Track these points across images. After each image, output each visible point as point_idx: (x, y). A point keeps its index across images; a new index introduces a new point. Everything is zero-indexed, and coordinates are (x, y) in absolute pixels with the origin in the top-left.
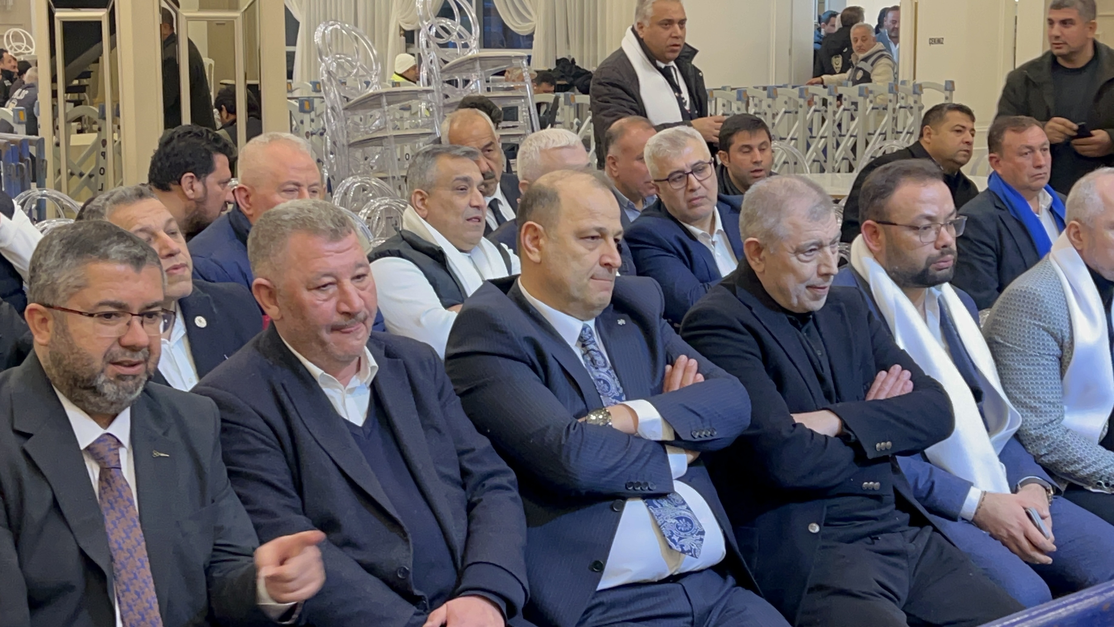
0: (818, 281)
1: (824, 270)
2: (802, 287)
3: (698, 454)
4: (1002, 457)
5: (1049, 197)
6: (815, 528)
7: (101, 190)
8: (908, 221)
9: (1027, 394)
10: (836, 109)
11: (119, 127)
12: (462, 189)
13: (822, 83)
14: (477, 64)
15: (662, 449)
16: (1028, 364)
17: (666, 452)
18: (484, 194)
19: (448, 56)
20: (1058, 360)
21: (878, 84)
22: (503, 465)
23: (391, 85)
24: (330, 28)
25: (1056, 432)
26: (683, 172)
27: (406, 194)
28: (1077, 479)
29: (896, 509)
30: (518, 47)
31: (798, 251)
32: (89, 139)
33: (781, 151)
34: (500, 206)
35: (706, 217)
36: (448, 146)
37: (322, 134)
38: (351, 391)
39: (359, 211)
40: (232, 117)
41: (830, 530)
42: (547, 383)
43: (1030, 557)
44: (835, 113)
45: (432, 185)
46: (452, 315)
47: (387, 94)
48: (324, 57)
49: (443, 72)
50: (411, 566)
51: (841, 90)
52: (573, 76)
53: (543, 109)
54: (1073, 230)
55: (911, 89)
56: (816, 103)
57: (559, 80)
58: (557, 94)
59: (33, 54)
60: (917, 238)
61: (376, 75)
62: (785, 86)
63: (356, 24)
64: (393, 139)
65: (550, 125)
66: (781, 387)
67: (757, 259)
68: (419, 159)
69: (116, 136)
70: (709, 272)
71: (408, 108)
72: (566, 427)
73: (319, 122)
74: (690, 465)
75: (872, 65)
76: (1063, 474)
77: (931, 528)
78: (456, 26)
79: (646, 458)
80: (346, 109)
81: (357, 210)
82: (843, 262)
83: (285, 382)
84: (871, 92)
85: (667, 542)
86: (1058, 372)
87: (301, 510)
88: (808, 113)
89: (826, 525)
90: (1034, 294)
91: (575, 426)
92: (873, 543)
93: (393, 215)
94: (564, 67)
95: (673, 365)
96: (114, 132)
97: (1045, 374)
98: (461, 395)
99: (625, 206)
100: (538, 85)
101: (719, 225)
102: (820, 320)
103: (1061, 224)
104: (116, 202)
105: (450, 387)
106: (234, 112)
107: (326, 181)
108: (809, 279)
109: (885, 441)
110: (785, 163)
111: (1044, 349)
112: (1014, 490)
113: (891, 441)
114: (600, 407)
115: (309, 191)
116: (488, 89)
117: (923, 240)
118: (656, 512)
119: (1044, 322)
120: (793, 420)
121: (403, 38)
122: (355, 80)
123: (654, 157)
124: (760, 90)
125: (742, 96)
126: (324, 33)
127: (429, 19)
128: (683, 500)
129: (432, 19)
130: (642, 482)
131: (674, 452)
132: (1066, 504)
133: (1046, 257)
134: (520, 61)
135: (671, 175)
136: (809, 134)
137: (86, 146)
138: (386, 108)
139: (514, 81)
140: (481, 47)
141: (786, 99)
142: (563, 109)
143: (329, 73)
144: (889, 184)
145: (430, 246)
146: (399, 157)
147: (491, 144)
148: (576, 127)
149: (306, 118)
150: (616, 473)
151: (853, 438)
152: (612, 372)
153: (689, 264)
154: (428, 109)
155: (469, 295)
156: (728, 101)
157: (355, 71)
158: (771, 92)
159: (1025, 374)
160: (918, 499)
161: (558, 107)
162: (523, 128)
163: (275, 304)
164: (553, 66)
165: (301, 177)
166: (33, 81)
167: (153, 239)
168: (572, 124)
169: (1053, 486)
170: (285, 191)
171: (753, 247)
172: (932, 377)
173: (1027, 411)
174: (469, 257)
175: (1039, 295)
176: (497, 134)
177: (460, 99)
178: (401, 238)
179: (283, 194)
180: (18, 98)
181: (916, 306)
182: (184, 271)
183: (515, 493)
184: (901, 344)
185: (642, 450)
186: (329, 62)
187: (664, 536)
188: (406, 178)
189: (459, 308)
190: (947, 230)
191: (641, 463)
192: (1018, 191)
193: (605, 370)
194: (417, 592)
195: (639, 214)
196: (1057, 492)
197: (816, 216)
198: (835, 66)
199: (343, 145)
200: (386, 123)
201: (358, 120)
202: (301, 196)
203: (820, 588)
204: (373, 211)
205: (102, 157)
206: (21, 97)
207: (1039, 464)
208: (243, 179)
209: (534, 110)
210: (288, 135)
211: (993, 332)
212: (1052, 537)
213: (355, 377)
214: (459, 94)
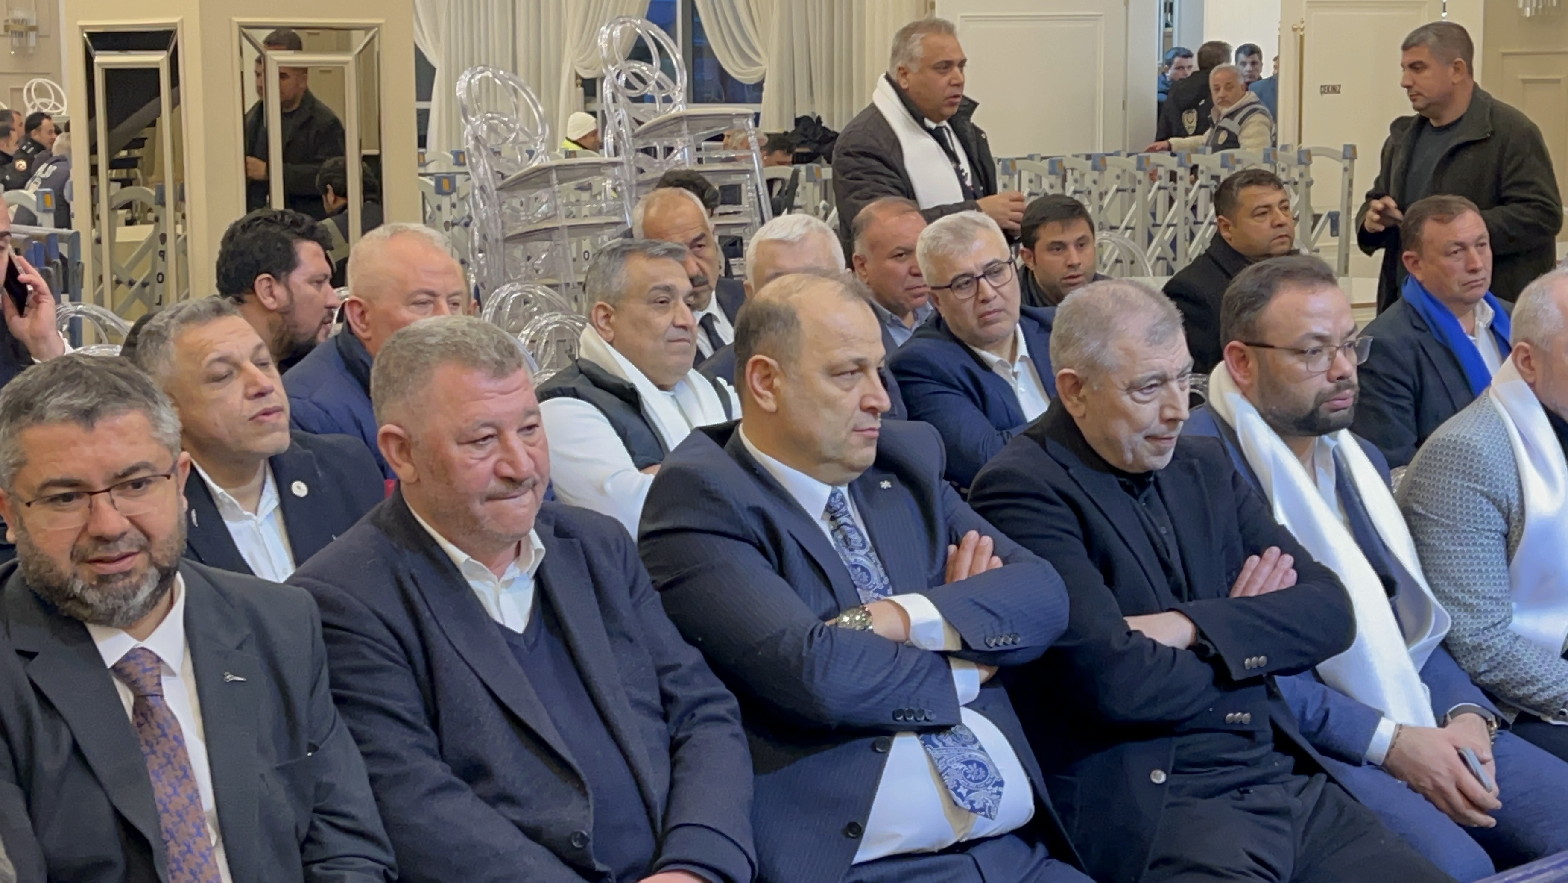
0: (1160, 428)
1: (1169, 413)
2: (1139, 438)
3: (995, 669)
4: (1425, 675)
5: (1490, 311)
6: (1160, 777)
7: (159, 304)
8: (1290, 342)
9: (1459, 586)
10: (1189, 186)
11: (184, 217)
12: (662, 302)
13: (1169, 148)
14: (684, 126)
15: (945, 664)
16: (1461, 545)
17: (949, 667)
18: (692, 307)
19: (643, 114)
20: (1502, 538)
21: (1248, 150)
22: (721, 688)
23: (563, 156)
24: (478, 76)
25: (1500, 641)
26: (971, 275)
27: (585, 307)
28: (1532, 707)
29: (1275, 749)
30: (742, 101)
31: (1132, 387)
32: (142, 232)
33: (1111, 247)
34: (716, 324)
35: (1004, 338)
36: (643, 241)
37: (467, 225)
38: (508, 584)
39: (519, 331)
40: (341, 202)
41: (1178, 779)
42: (782, 571)
43: (1464, 817)
44: (1187, 191)
45: (619, 297)
46: (648, 478)
47: (558, 167)
48: (469, 117)
49: (636, 136)
50: (591, 830)
51: (1195, 159)
52: (819, 142)
53: (777, 187)
54: (1522, 355)
55: (1296, 156)
56: (1160, 178)
57: (798, 146)
58: (797, 166)
59: (64, 114)
60: (1302, 367)
61: (542, 142)
62: (1117, 154)
63: (515, 71)
64: (566, 231)
65: (786, 211)
66: (1110, 581)
67: (1074, 399)
68: (603, 259)
69: (179, 228)
70: (1009, 416)
71: (587, 188)
72: (808, 634)
73: (463, 206)
74: (983, 686)
75: (1240, 123)
76: (1511, 699)
77: (1324, 777)
78: (654, 72)
79: (921, 675)
80: (499, 189)
81: (517, 331)
82: (1196, 400)
83: (414, 571)
84: (1239, 161)
85: (950, 796)
86: (1502, 555)
87: (436, 751)
88: (1150, 191)
89: (1175, 772)
90: (1468, 445)
91: (821, 630)
92: (1242, 799)
93: (566, 337)
94: (805, 129)
95: (958, 545)
96: (176, 223)
97: (1484, 558)
98: (663, 589)
99: (889, 321)
100: (770, 154)
101: (1023, 350)
102: (1165, 484)
103: (1504, 347)
104: (185, 321)
105: (645, 578)
106: (345, 195)
107: (472, 290)
108: (1148, 427)
109: (1258, 656)
110: (1118, 261)
111: (1483, 522)
112: (1442, 723)
113: (1265, 655)
114: (857, 604)
115: (448, 302)
116: (700, 161)
117: (1311, 368)
118: (936, 754)
119: (1483, 484)
120: (1128, 627)
121: (581, 90)
122: (513, 148)
123: (930, 255)
124: (1082, 159)
125: (1058, 168)
126: (469, 82)
127: (616, 63)
128: (974, 736)
129: (622, 63)
130: (916, 710)
131: (961, 667)
132: (1514, 742)
133: (1484, 393)
134: (745, 121)
135: (955, 279)
136: (1152, 221)
137: (138, 243)
138: (556, 187)
139: (735, 148)
140: (688, 101)
141: (1119, 172)
142: (804, 188)
143: (477, 138)
144: (1263, 291)
145: (617, 382)
146: (574, 255)
147: (703, 236)
148: (822, 213)
149: (445, 202)
150: (879, 697)
151: (1212, 651)
152: (873, 554)
153: (980, 402)
154: (614, 190)
155: (672, 448)
156: (1037, 175)
157: (513, 135)
158: (1098, 162)
159: (1456, 557)
160: (1306, 735)
161: (797, 185)
162: (749, 214)
163: (409, 459)
164: (790, 128)
165: (436, 284)
166: (63, 152)
167: (235, 372)
168: (817, 209)
169: (1497, 716)
170: (415, 303)
171: (1069, 382)
172: (1324, 564)
173: (1459, 610)
174: (673, 397)
175: (1475, 447)
176: (711, 223)
177: (661, 174)
178: (577, 371)
179: (413, 307)
180: (43, 176)
181: (1303, 462)
182: (279, 417)
183: (737, 727)
184: (1281, 517)
185: (916, 665)
186: (477, 124)
187: (947, 787)
188: (584, 285)
189: (657, 468)
190: (1345, 355)
191: (914, 684)
192: (1444, 303)
193: (863, 552)
194: (599, 867)
195: (910, 334)
196: (1503, 725)
197: (1157, 338)
198: (1187, 125)
199: (497, 241)
200: (556, 208)
201: (518, 206)
202: (437, 310)
203: (1167, 861)
204: (538, 332)
205: (160, 259)
206: (47, 175)
207: (1477, 685)
208: (355, 288)
209: (763, 190)
210: (419, 226)
211: (1410, 498)
212: (1495, 789)
213: (512, 565)
214: (658, 168)
